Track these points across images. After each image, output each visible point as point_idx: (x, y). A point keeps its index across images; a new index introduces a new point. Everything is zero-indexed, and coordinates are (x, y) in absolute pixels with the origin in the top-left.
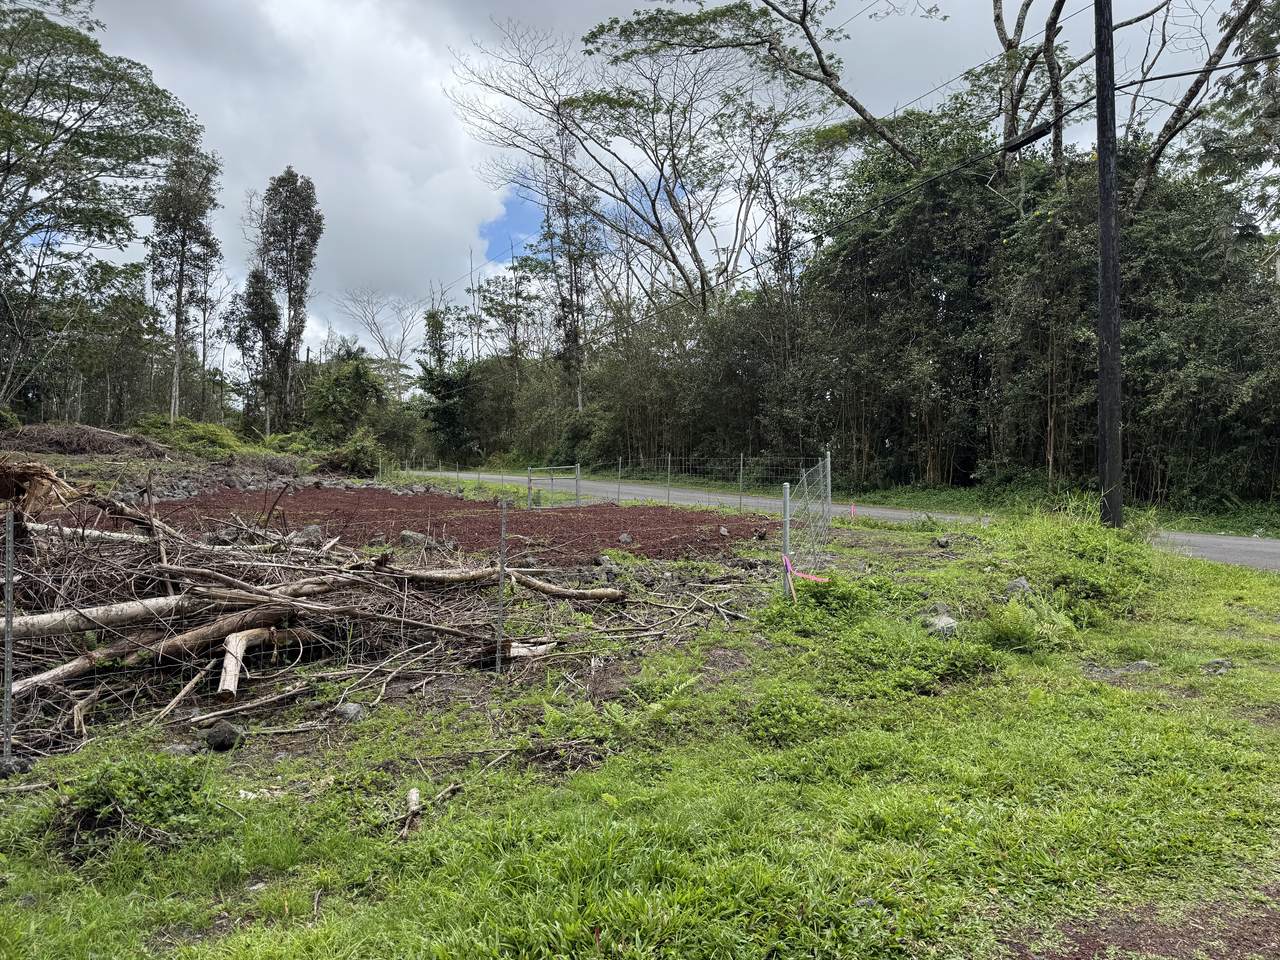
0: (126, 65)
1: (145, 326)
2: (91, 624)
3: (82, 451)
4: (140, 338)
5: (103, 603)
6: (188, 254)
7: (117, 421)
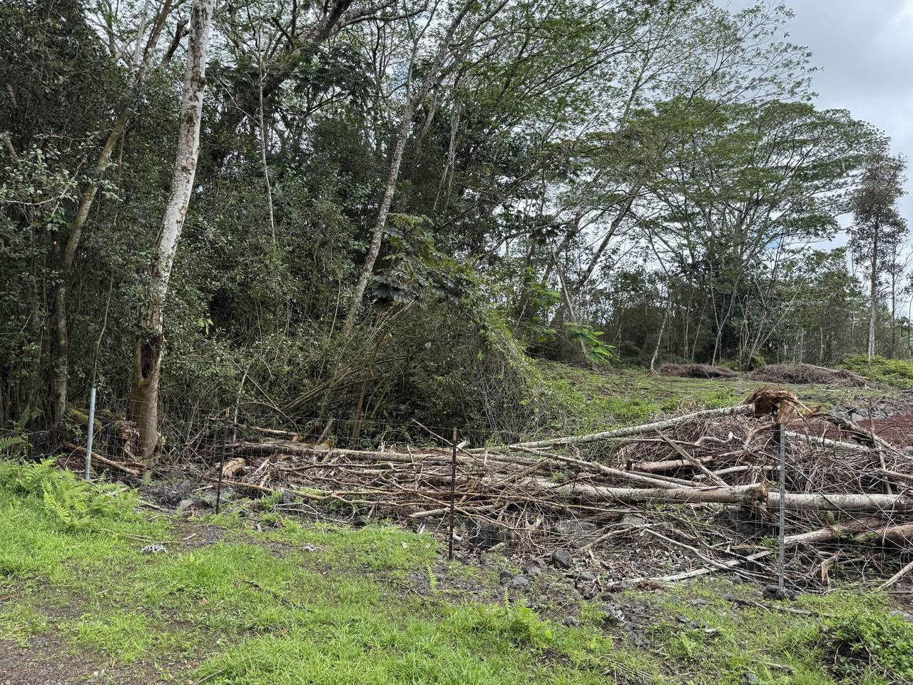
0: (831, 114)
1: (848, 291)
2: (832, 506)
3: (805, 381)
4: (844, 300)
5: (838, 492)
6: (880, 234)
7: (827, 360)
